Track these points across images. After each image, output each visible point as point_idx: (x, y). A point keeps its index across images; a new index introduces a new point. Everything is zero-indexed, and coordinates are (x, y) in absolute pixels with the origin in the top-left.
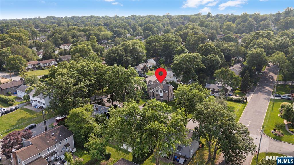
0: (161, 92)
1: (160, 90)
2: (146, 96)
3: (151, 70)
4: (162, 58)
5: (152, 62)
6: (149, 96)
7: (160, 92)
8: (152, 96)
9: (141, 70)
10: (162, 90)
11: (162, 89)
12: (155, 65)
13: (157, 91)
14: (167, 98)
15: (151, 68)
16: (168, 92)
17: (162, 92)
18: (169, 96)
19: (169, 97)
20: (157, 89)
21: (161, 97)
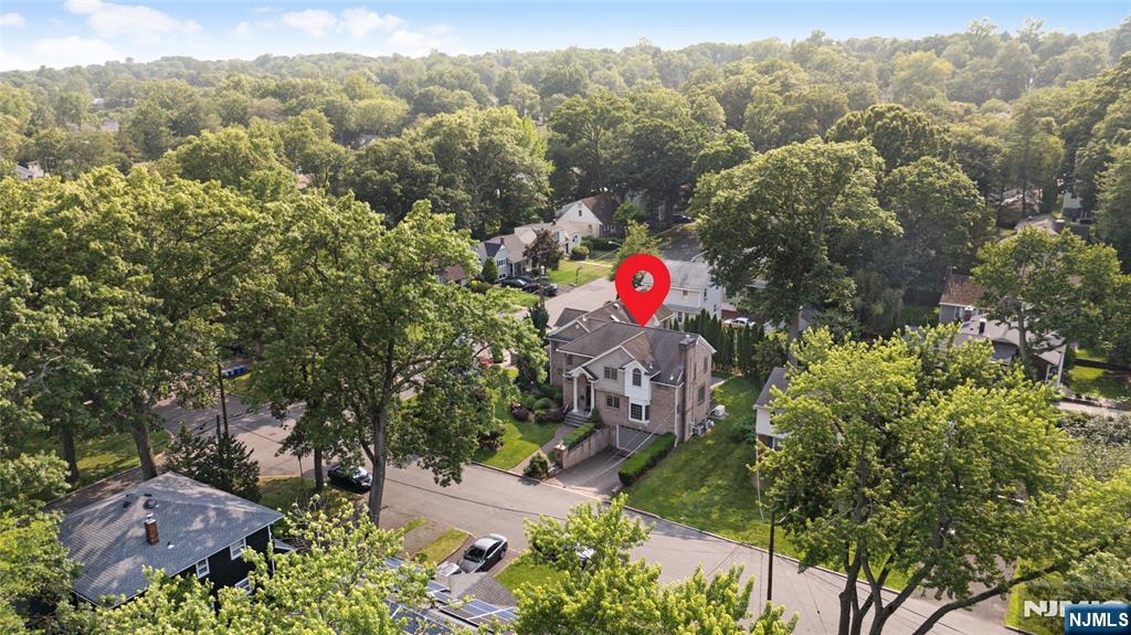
0: (637, 381)
1: (629, 369)
2: (544, 407)
3: (576, 256)
4: (632, 197)
5: (577, 221)
6: (560, 402)
7: (629, 379)
8: (584, 404)
9: (525, 254)
10: (643, 370)
11: (643, 363)
12: (596, 233)
13: (611, 374)
14: (677, 416)
15: (577, 245)
16: (684, 379)
17: (645, 380)
18: (689, 406)
19: (689, 416)
20: (614, 363)
21: (636, 410)
